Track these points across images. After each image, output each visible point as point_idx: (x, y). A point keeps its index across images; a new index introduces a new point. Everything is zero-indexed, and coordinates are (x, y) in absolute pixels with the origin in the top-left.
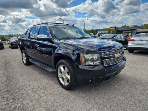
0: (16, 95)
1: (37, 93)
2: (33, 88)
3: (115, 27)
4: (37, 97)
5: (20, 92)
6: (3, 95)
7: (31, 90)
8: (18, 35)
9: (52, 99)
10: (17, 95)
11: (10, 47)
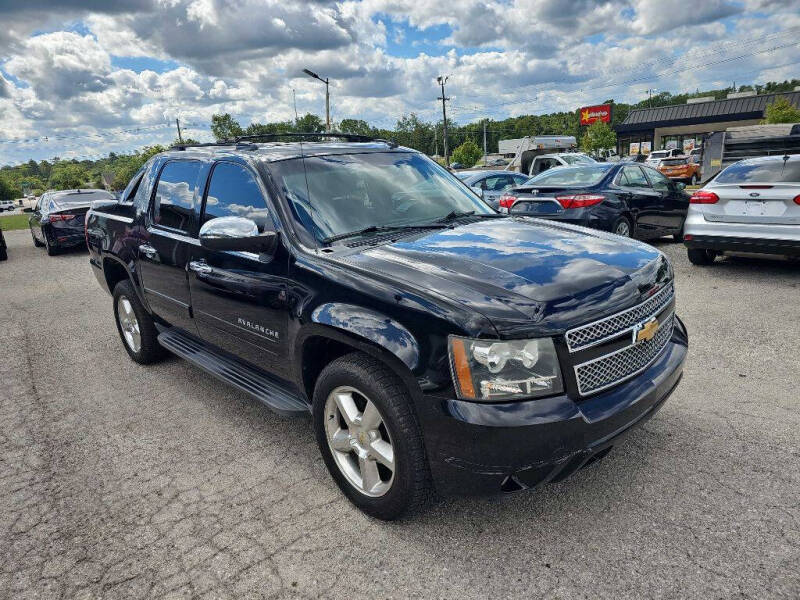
0: (105, 561)
1: (223, 540)
2: (193, 509)
3: (609, 106)
4: (222, 567)
5: (128, 538)
6: (38, 559)
7: (187, 525)
8: (75, 162)
9: (303, 580)
10: (111, 556)
11: (39, 244)
